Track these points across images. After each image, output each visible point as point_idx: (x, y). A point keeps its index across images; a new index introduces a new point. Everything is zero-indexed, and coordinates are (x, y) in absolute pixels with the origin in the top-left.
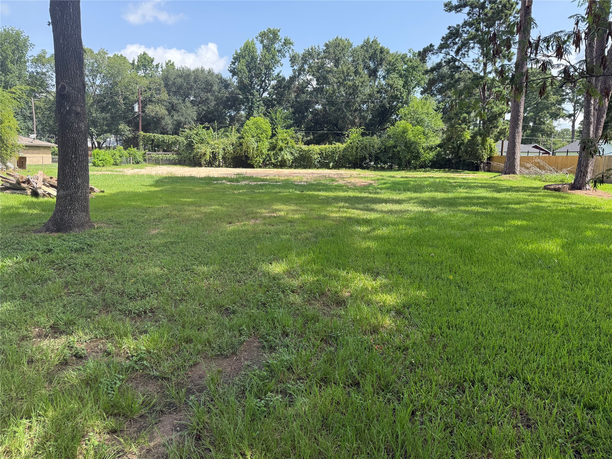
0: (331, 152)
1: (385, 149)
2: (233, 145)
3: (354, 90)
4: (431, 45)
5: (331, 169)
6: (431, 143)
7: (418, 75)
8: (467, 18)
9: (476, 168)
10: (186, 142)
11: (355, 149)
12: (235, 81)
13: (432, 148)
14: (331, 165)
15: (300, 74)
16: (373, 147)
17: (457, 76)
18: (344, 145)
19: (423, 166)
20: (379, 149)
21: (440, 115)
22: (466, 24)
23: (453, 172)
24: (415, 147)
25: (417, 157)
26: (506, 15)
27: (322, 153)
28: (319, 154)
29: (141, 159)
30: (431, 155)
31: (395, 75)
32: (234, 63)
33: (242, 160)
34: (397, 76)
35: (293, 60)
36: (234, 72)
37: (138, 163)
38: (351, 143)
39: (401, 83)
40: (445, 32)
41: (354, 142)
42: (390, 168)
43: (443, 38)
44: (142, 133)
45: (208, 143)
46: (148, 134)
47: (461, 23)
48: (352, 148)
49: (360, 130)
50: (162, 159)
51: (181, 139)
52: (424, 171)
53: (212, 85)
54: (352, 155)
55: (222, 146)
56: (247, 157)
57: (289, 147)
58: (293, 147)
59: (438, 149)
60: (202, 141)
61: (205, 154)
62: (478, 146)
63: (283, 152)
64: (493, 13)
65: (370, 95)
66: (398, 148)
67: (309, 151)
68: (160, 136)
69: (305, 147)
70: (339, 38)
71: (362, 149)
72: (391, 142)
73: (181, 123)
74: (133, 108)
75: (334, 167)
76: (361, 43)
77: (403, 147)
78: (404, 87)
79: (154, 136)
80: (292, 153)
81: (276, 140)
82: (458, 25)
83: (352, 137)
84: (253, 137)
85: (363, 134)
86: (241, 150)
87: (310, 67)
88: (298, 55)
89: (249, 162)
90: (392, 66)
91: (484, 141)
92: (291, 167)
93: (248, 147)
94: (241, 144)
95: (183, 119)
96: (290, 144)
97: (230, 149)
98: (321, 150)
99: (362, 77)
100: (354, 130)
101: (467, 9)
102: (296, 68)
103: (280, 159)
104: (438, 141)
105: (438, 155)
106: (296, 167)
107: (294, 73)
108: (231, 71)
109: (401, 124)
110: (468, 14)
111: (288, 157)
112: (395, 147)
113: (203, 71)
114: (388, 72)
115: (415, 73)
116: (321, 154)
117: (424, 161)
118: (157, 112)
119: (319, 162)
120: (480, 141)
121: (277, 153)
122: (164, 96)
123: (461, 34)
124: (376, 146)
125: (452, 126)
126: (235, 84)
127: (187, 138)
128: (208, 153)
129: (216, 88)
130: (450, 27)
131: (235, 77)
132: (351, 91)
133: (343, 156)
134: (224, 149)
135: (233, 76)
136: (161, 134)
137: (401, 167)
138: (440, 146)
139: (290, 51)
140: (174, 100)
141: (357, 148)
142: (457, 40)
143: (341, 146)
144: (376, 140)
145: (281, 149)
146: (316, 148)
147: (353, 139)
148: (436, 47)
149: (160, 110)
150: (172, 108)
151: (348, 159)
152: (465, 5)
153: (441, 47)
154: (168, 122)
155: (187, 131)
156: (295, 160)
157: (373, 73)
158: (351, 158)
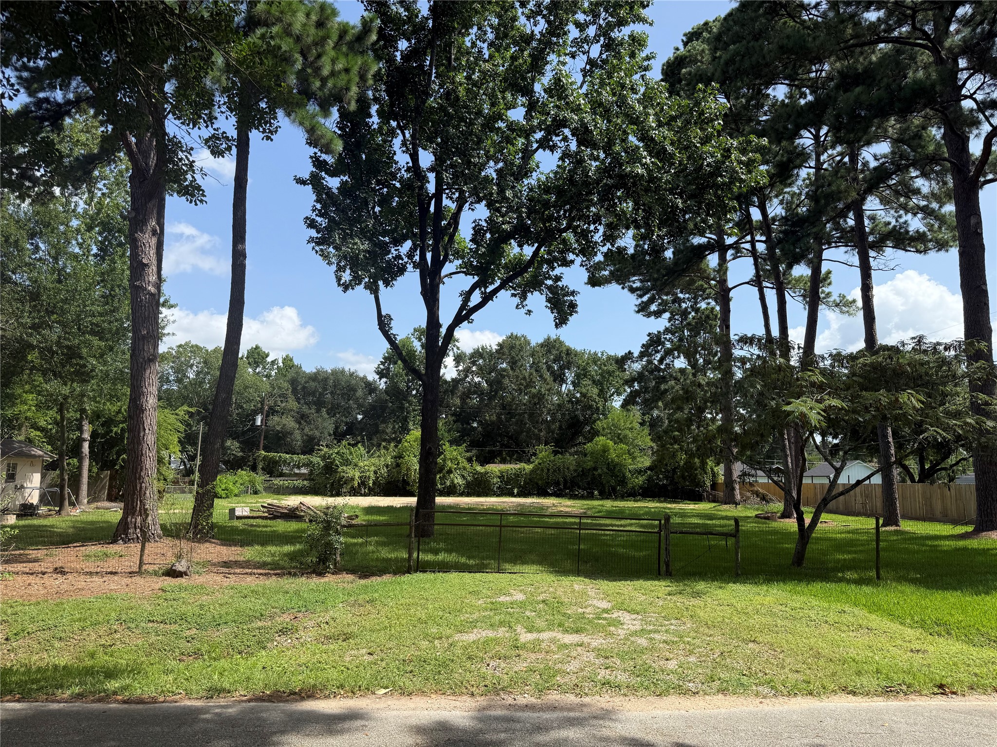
0: (515, 474)
1: (583, 471)
2: (387, 466)
3: (539, 398)
4: (630, 353)
5: (515, 496)
6: (640, 465)
7: (617, 382)
8: (668, 325)
9: (697, 498)
10: (322, 464)
11: (546, 471)
12: (382, 384)
13: (641, 471)
14: (516, 491)
15: (467, 376)
16: (568, 469)
17: (663, 387)
18: (531, 467)
19: (632, 494)
20: (575, 471)
21: (647, 431)
22: (667, 330)
23: (670, 502)
24: (620, 471)
25: (623, 481)
26: (711, 326)
27: (503, 476)
28: (499, 477)
29: (259, 487)
30: (640, 480)
31: (586, 382)
32: (382, 363)
33: (397, 486)
34: (590, 382)
35: (458, 359)
36: (381, 374)
37: (256, 492)
38: (540, 464)
39: (596, 391)
40: (645, 339)
41: (544, 462)
42: (591, 497)
43: (643, 345)
44: (263, 452)
45: (356, 465)
46: (271, 454)
47: (662, 329)
48: (542, 470)
49: (550, 448)
50: (287, 487)
51: (316, 459)
52: (635, 501)
53: (355, 390)
54: (541, 479)
55: (373, 468)
56: (405, 482)
57: (460, 469)
58: (465, 468)
59: (649, 472)
60: (347, 462)
61: (353, 479)
62: (696, 470)
63: (452, 475)
64: (696, 323)
65: (559, 405)
66: (599, 471)
67: (486, 473)
68: (288, 456)
69: (479, 468)
70: (515, 334)
71: (555, 471)
72: (590, 464)
73: (314, 439)
74: (254, 420)
75: (519, 495)
76: (541, 340)
77: (605, 470)
78: (599, 395)
79: (280, 456)
80: (463, 476)
81: (444, 460)
82: (659, 332)
83: (540, 456)
84: (415, 456)
85: (555, 453)
86: (399, 472)
87: (480, 368)
88: (465, 354)
89: (408, 488)
90: (584, 370)
91: (704, 464)
92: (462, 494)
93: (408, 469)
94: (398, 465)
95: (317, 434)
96: (461, 465)
97: (384, 471)
98: (501, 472)
99: (548, 384)
100: (542, 447)
101: (667, 315)
102: (461, 368)
103: (448, 483)
104: (648, 463)
105: (649, 479)
106: (469, 495)
107: (459, 375)
108: (378, 373)
109: (601, 440)
110: (670, 320)
111: (459, 481)
112: (595, 469)
113: (343, 372)
114: (578, 376)
115: (611, 378)
116: (501, 477)
117: (633, 488)
118: (284, 425)
119: (499, 488)
120: (698, 464)
121: (444, 476)
122: (292, 404)
123: (664, 343)
124: (571, 468)
125: (663, 446)
126: (381, 387)
127: (324, 458)
128: (357, 477)
129: (360, 393)
130: (649, 335)
131: (384, 380)
132: (536, 400)
133: (530, 480)
134: (376, 472)
135: (380, 378)
136: (288, 453)
137: (604, 496)
138: (650, 468)
139: (455, 349)
140: (305, 409)
141: (548, 470)
142: (659, 348)
143: (529, 467)
144: (570, 459)
145: (450, 472)
146: (495, 468)
147: (541, 459)
148: (636, 354)
149: (289, 422)
150: (302, 418)
151: (537, 484)
152: (664, 311)
153: (642, 355)
154: (298, 438)
155: (325, 449)
156: (468, 485)
157: (560, 378)
158: (540, 482)
